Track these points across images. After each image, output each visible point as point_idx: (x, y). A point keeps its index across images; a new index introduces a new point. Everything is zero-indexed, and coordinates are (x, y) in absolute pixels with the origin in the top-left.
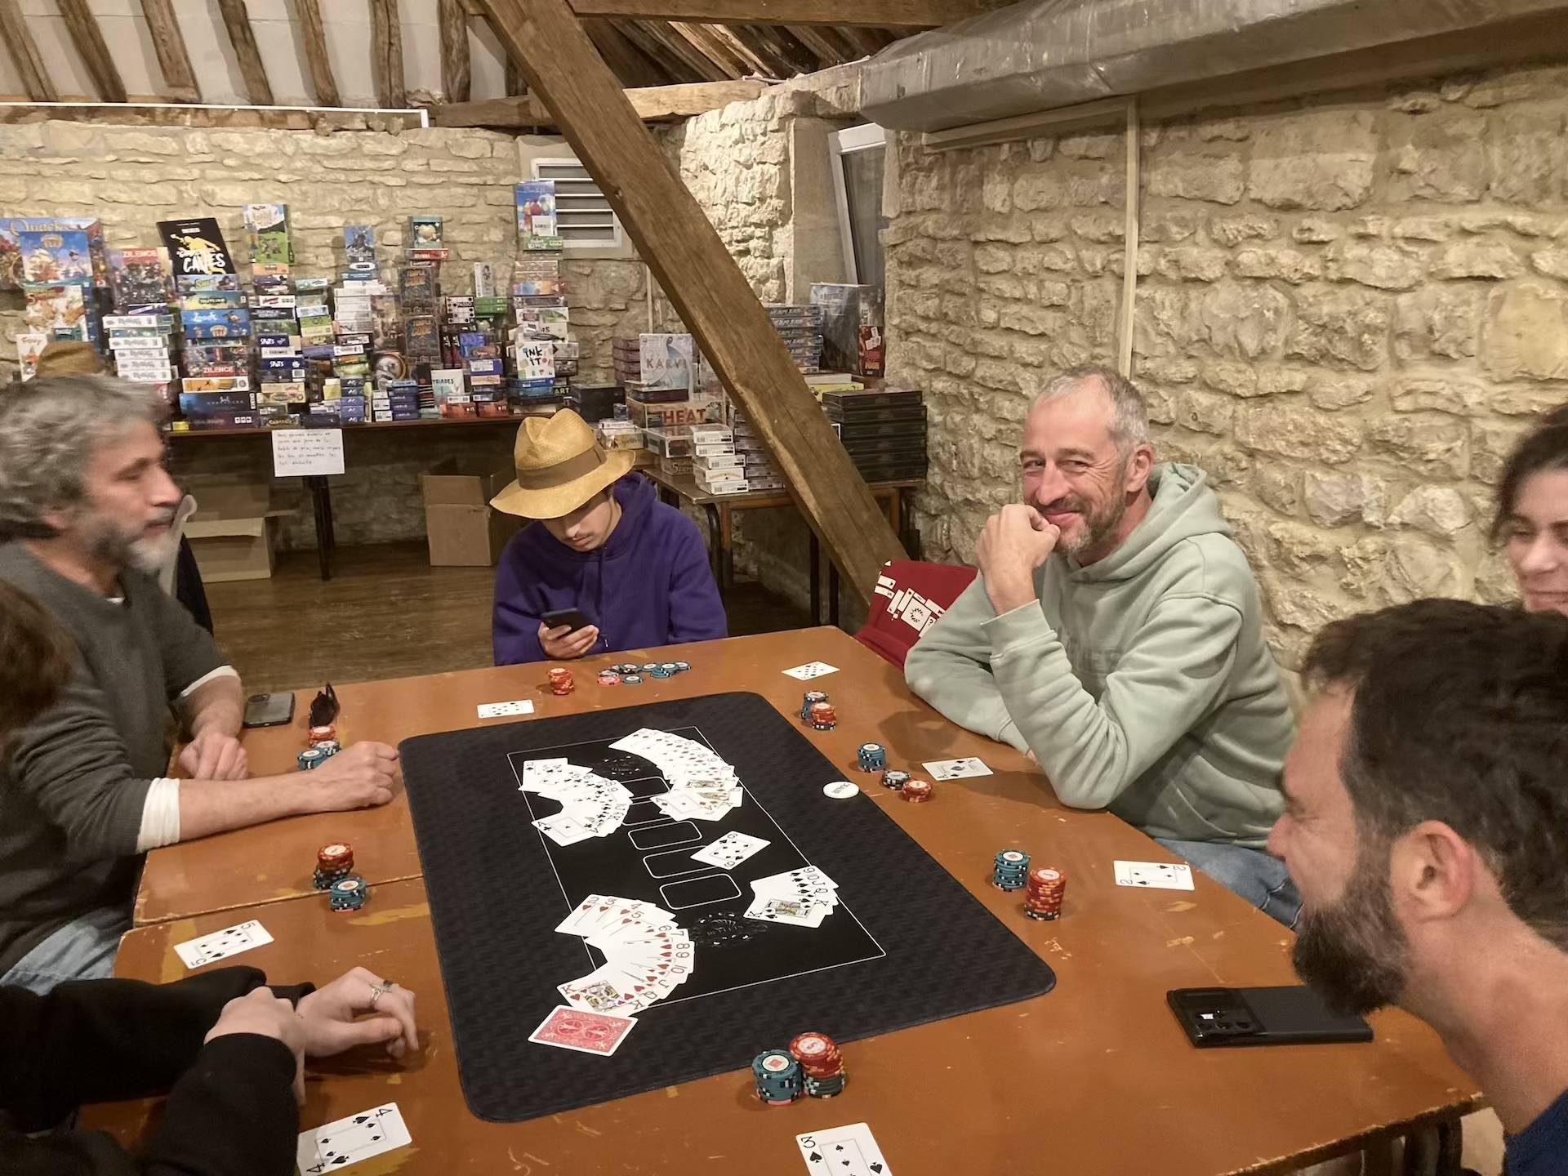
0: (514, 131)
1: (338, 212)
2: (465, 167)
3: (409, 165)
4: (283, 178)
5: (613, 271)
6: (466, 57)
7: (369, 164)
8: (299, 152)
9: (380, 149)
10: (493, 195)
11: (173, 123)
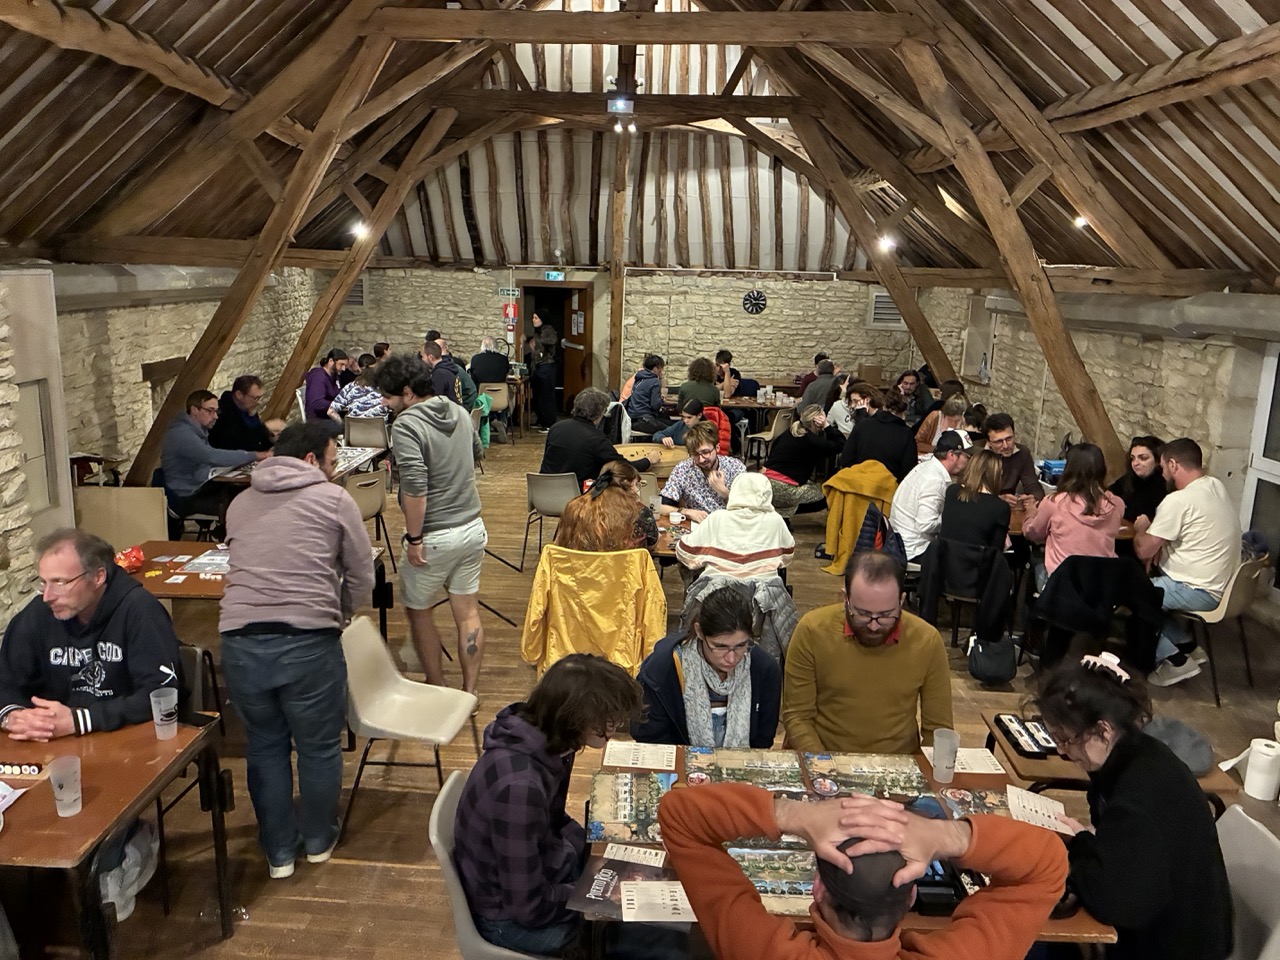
0: (868, 283)
1: (800, 310)
2: (849, 295)
3: (828, 294)
4: (785, 297)
5: (898, 336)
6: (854, 255)
7: (815, 293)
8: (792, 288)
9: (819, 288)
10: (857, 305)
11: (749, 277)
